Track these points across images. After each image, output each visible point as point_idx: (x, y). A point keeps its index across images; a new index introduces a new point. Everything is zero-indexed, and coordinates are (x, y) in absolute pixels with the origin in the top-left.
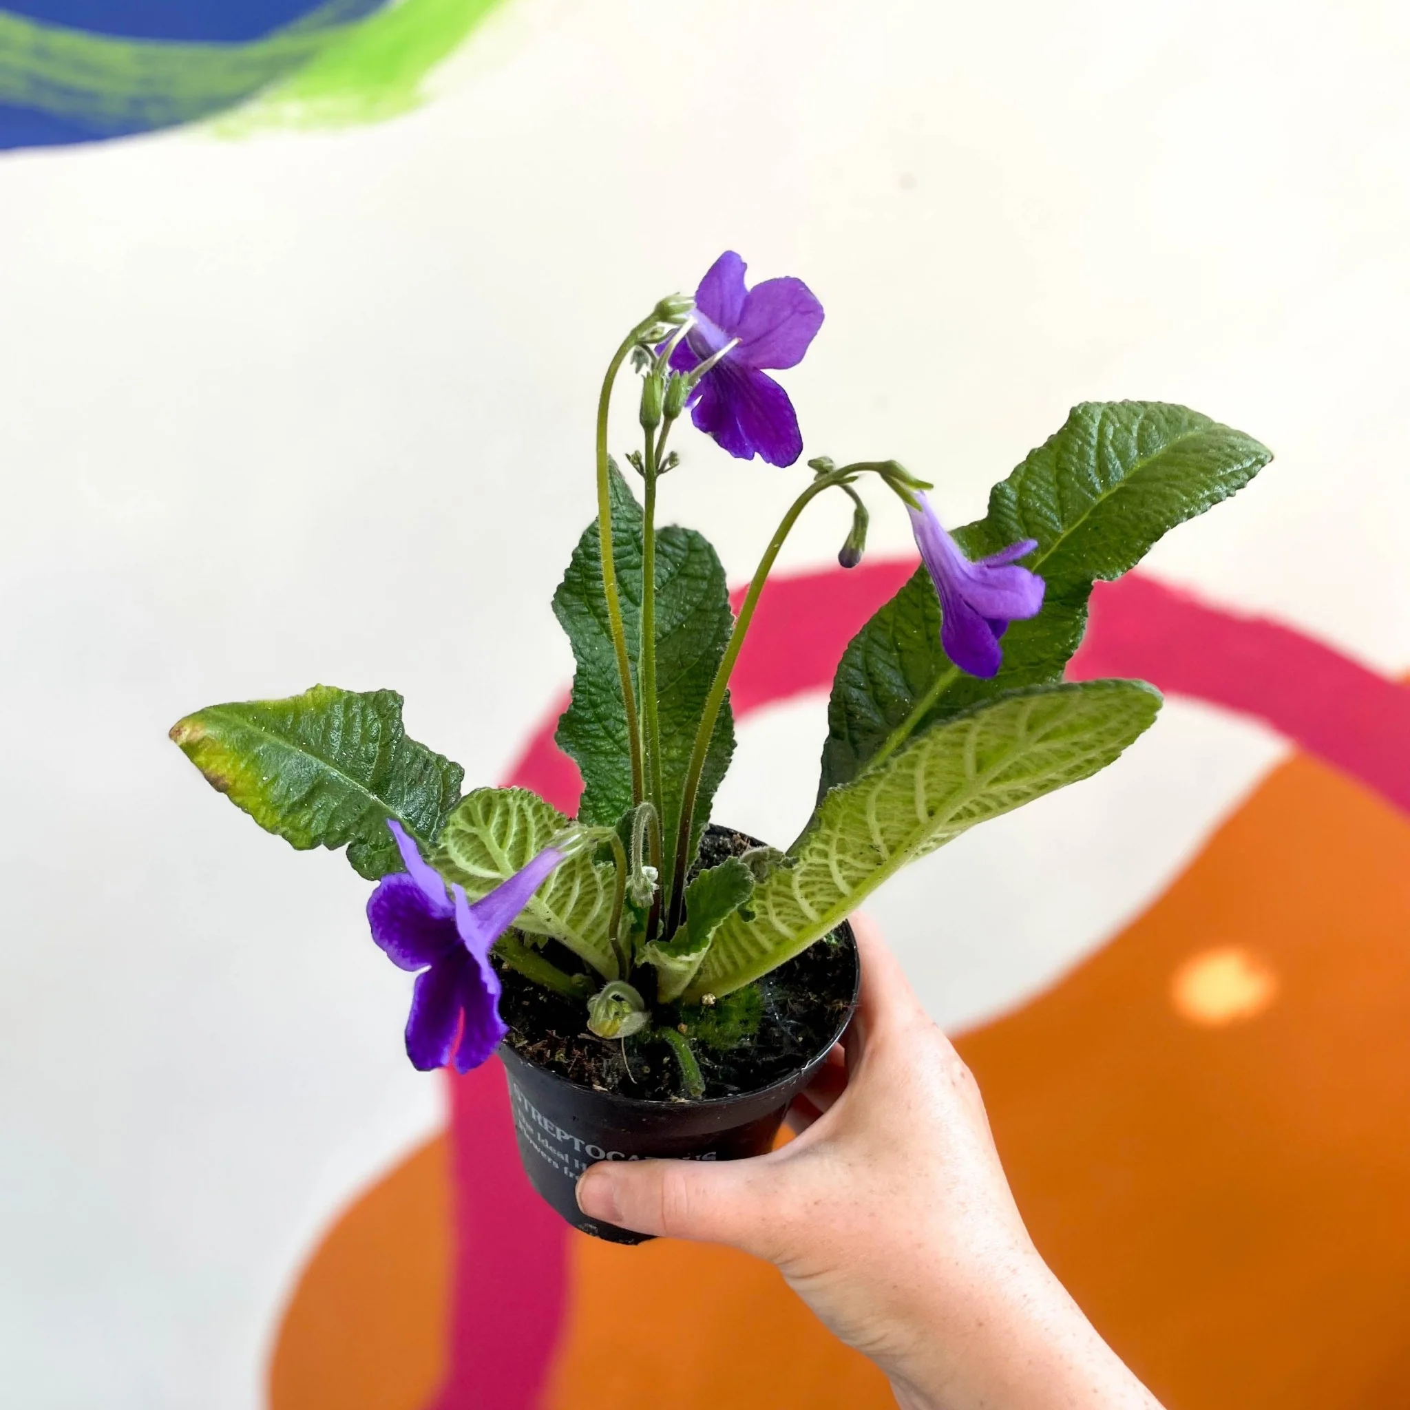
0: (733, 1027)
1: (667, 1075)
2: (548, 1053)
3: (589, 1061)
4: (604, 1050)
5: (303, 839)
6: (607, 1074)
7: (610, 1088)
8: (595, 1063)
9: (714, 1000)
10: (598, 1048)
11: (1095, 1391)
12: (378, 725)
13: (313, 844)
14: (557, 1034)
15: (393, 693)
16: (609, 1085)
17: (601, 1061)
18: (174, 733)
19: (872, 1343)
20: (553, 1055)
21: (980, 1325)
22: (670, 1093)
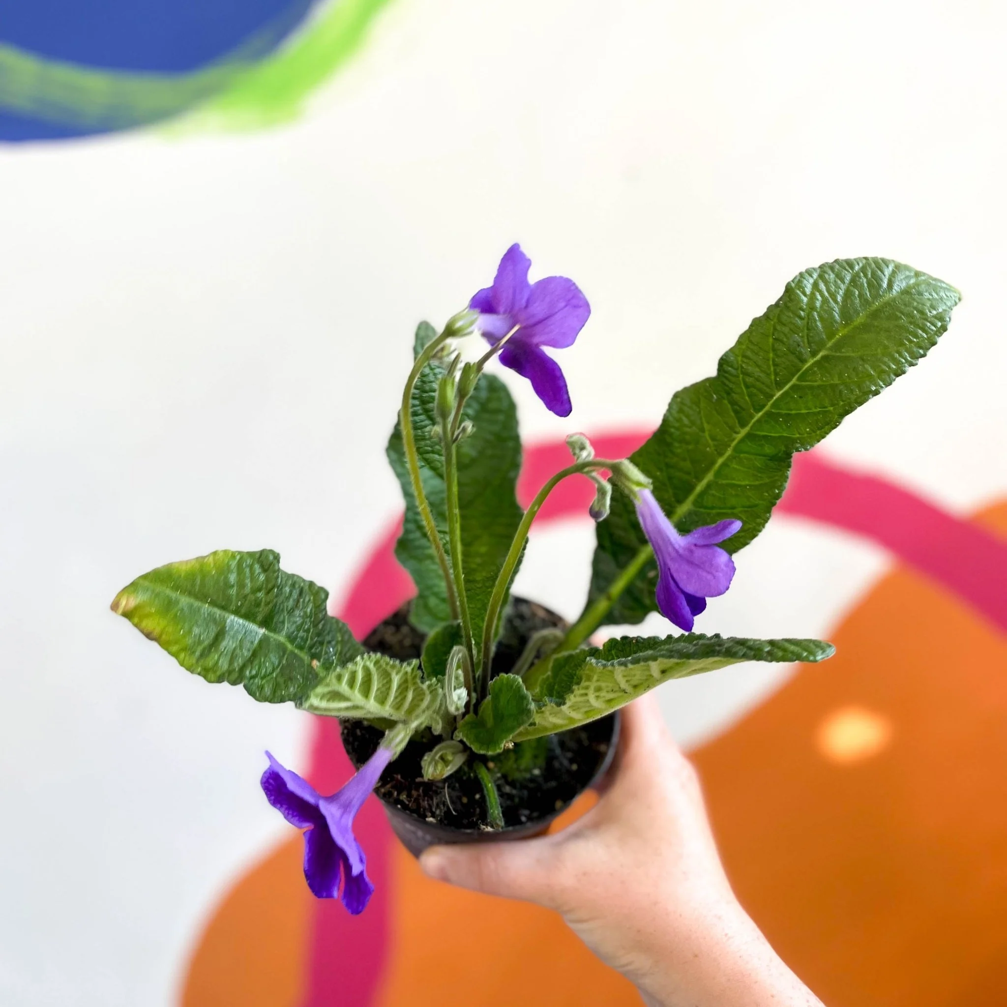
0: (526, 760)
1: (478, 810)
2: (395, 793)
3: (424, 800)
4: (434, 788)
5: (212, 676)
6: (436, 809)
7: (439, 819)
8: (428, 801)
9: (512, 746)
10: (431, 788)
11: (773, 996)
12: (262, 577)
13: (220, 680)
14: (402, 777)
15: (271, 551)
16: (438, 815)
17: (432, 800)
18: (114, 607)
19: (624, 966)
20: (398, 794)
21: (696, 956)
22: (480, 823)
